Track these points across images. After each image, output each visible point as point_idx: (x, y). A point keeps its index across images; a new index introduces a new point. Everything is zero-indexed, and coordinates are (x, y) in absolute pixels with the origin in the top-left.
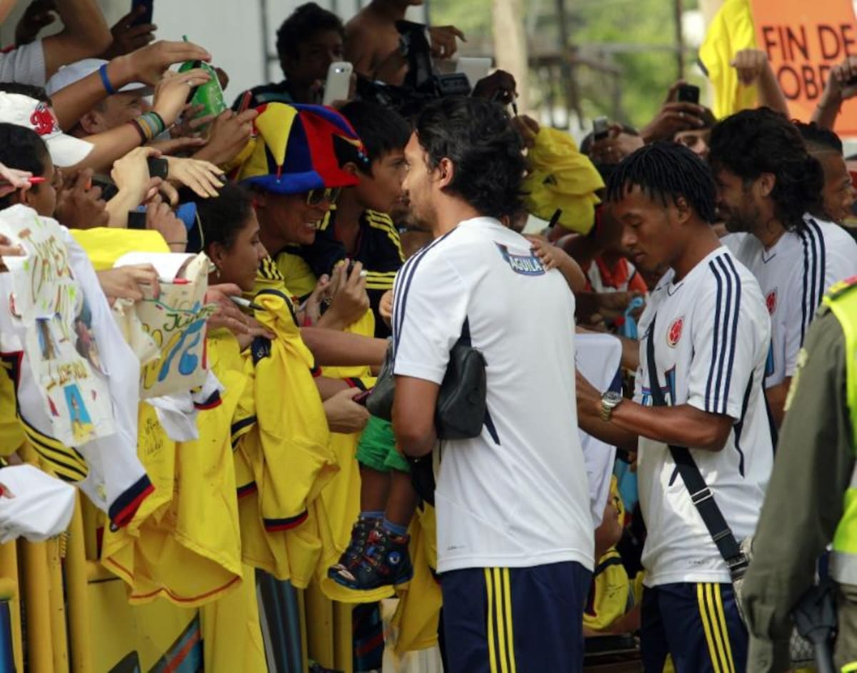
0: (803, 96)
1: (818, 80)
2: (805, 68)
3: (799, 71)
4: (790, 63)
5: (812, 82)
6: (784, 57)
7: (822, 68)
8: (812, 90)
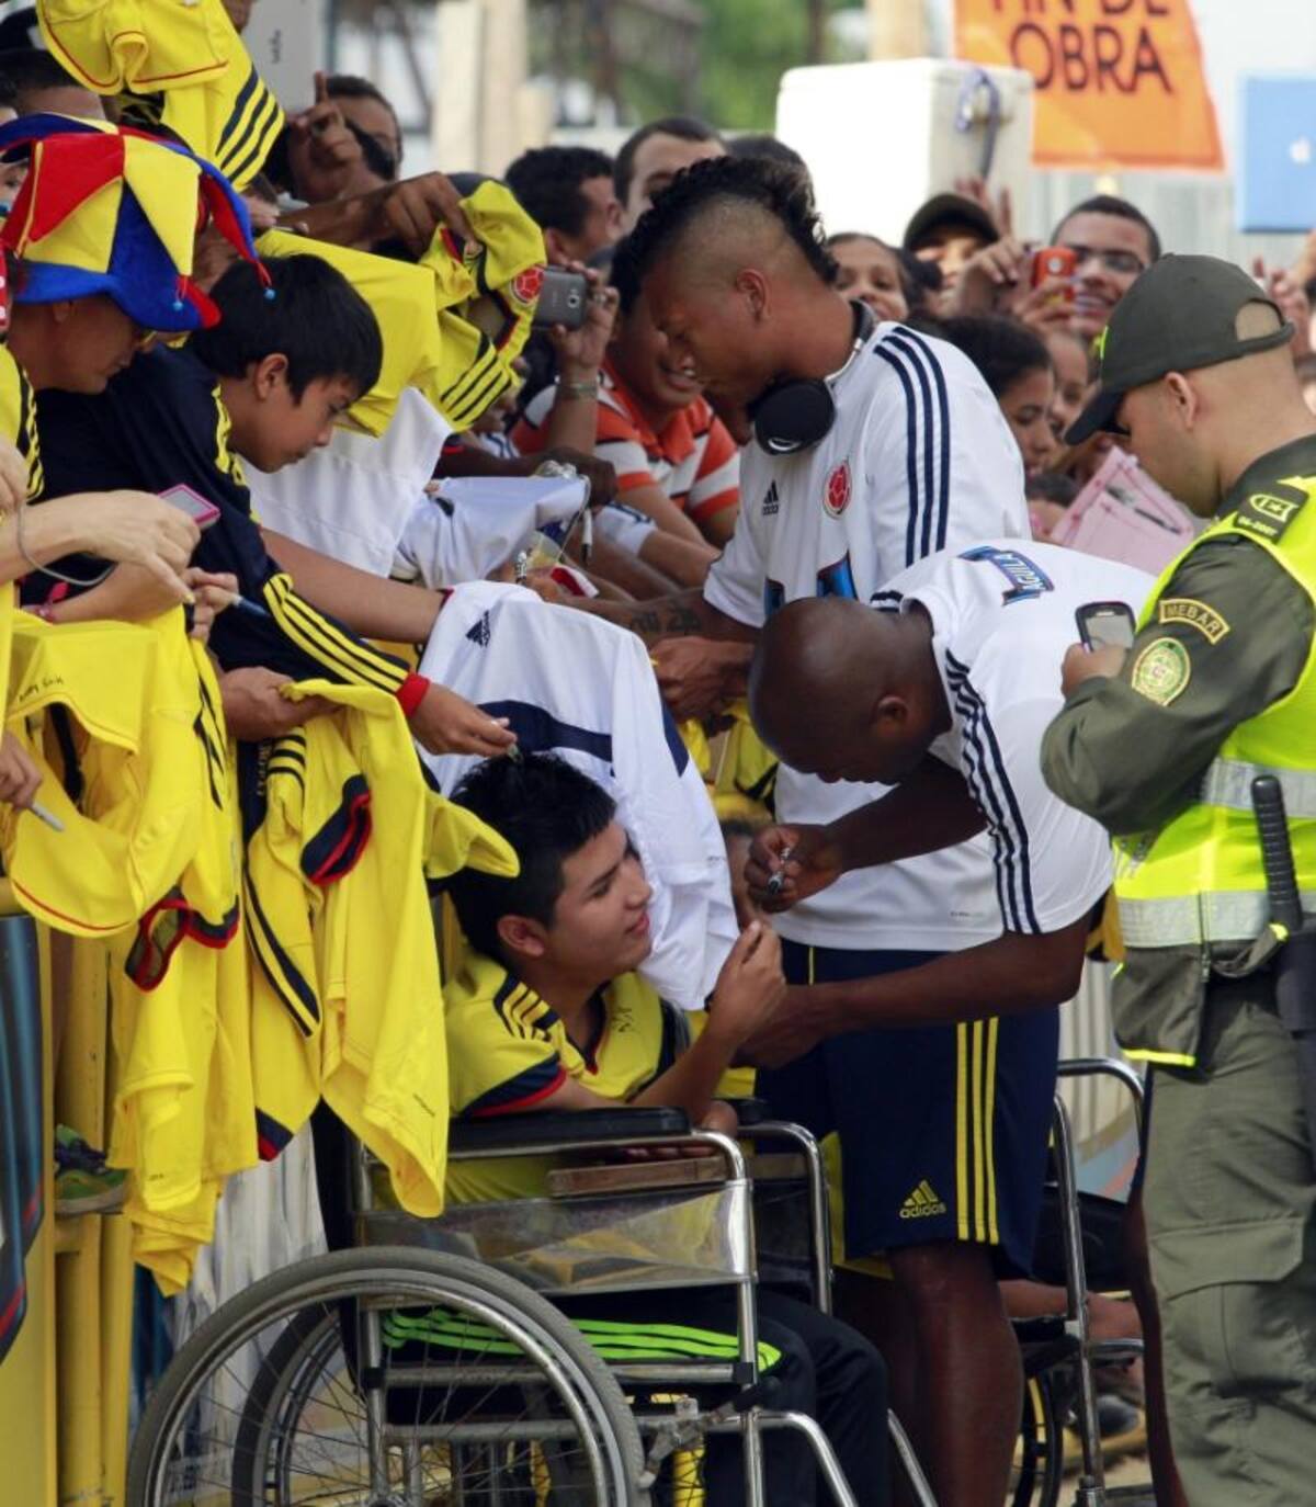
0: (1059, 83)
1: (1089, 54)
2: (1066, 29)
3: (1053, 33)
4: (1035, 17)
5: (1078, 56)
6: (1027, 7)
7: (1100, 30)
8: (1076, 71)
